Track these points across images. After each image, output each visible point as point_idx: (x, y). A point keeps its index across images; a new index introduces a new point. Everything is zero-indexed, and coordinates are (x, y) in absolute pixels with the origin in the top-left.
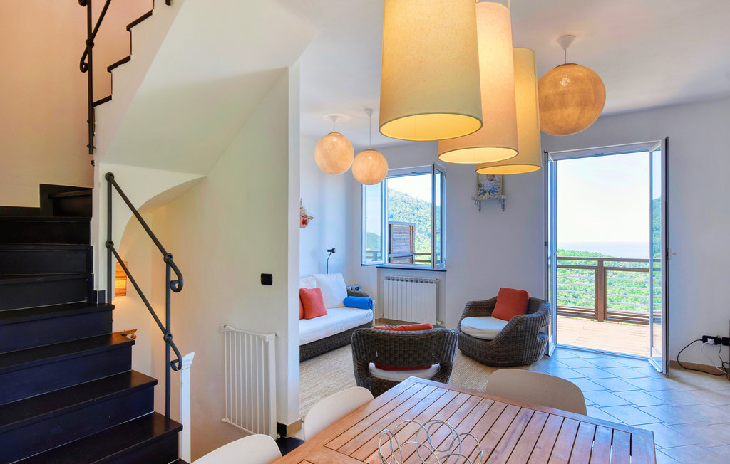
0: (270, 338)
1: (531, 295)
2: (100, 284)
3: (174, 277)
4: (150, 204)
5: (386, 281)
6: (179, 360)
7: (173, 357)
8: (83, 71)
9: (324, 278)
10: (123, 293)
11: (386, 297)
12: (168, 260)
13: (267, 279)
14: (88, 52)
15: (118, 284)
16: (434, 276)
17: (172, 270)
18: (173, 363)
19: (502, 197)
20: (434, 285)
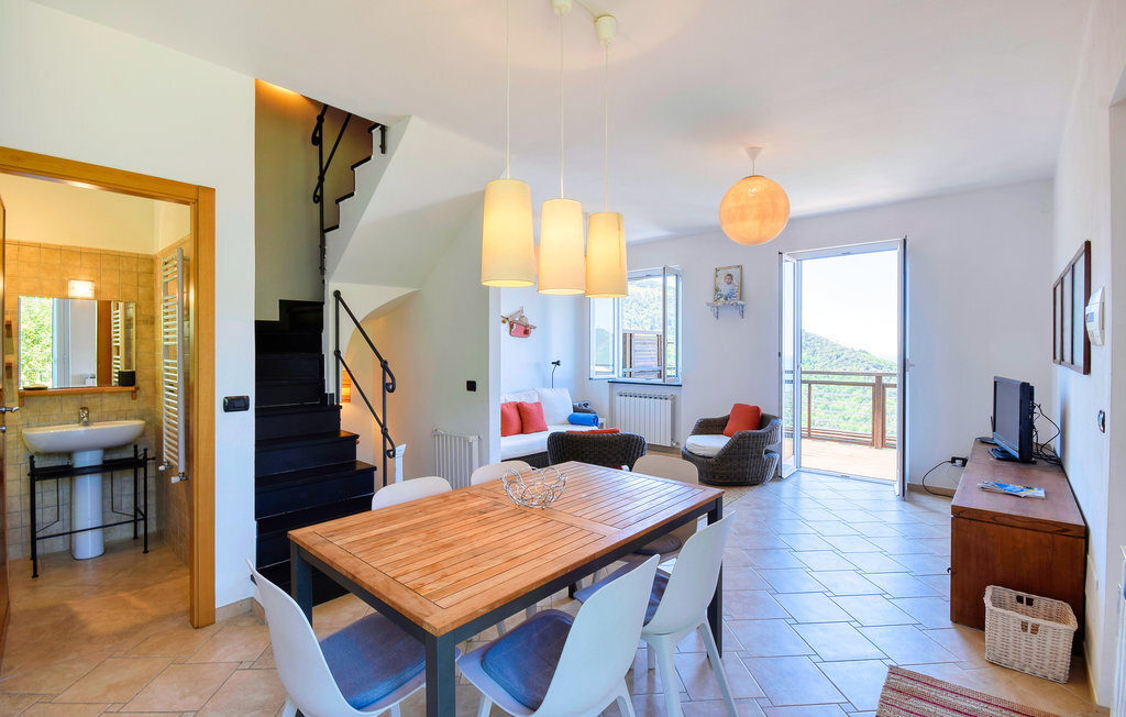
0: (473, 439)
1: (764, 411)
2: (330, 388)
3: (389, 380)
4: (371, 317)
5: (619, 397)
6: (394, 450)
7: (389, 447)
8: (316, 202)
9: (548, 392)
10: (348, 400)
11: (618, 415)
12: (384, 365)
13: (471, 386)
14: (320, 185)
15: (344, 391)
16: (668, 392)
17: (387, 374)
18: (389, 451)
19: (739, 302)
20: (669, 402)
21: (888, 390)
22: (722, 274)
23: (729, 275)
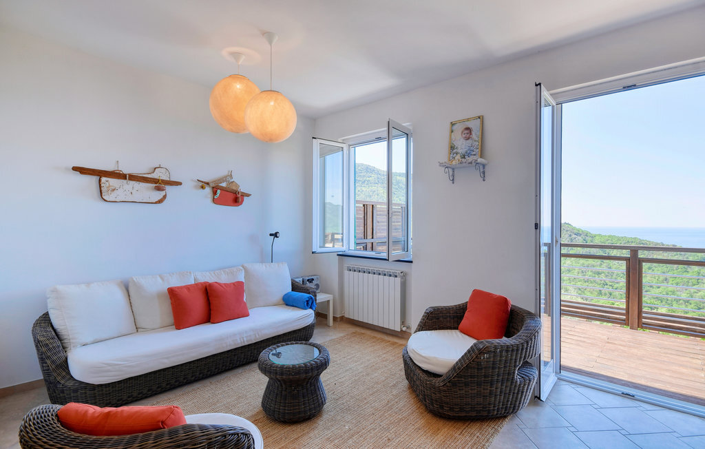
9: (260, 268)
19: (480, 160)
20: (398, 280)
21: (645, 266)
22: (459, 128)
23: (468, 129)
